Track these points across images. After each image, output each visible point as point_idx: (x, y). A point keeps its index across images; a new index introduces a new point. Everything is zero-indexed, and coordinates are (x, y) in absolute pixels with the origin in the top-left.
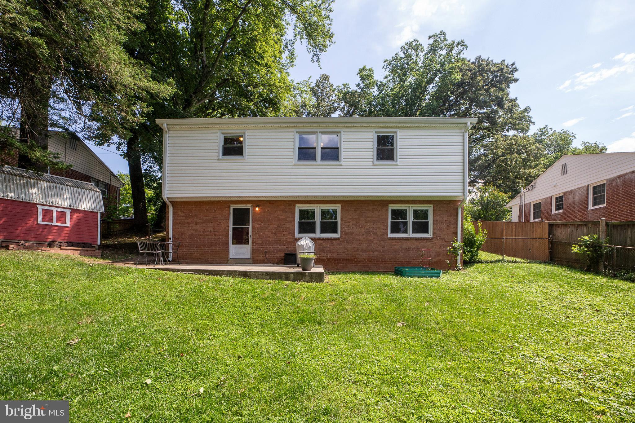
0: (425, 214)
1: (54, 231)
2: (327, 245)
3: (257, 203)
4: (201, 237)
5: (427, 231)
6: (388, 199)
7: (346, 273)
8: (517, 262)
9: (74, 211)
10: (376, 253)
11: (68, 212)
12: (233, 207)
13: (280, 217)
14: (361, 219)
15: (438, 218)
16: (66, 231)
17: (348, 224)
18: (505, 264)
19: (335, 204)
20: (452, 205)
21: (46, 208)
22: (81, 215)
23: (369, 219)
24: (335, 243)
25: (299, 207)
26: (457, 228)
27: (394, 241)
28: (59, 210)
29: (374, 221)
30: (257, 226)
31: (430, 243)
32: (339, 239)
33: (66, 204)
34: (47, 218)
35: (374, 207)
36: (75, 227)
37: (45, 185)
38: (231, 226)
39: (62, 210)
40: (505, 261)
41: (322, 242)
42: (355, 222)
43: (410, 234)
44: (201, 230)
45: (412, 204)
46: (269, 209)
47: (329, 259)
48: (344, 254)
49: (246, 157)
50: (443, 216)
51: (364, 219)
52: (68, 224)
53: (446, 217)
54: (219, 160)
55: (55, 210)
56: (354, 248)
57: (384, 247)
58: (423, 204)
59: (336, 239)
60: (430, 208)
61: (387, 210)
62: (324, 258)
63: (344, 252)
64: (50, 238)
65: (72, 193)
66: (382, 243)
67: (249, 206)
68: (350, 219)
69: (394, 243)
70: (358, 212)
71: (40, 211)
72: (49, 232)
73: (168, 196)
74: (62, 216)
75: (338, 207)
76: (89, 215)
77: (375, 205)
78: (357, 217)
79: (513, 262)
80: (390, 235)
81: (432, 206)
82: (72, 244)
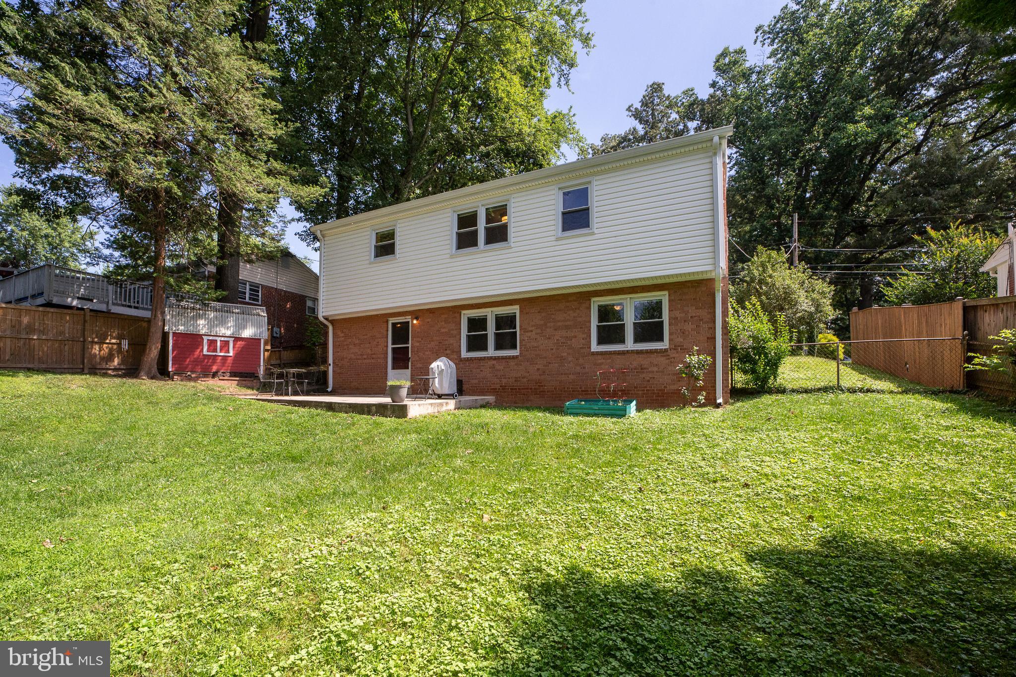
0: (654, 309)
1: (218, 361)
2: (502, 367)
3: (416, 314)
4: (359, 361)
5: (660, 338)
6: (588, 289)
7: (528, 409)
8: (874, 391)
9: (237, 339)
10: (571, 377)
11: (231, 340)
12: (392, 320)
13: (443, 330)
14: (549, 324)
15: (677, 314)
16: (230, 361)
17: (529, 334)
18: (842, 396)
19: (512, 305)
20: (704, 289)
21: (211, 338)
22: (243, 343)
23: (559, 324)
24: (512, 363)
25: (467, 314)
26: (714, 329)
27: (600, 357)
28: (223, 339)
29: (567, 328)
30: (418, 344)
31: (663, 359)
32: (517, 357)
33: (228, 333)
34: (212, 348)
35: (568, 304)
36: (237, 355)
37: (212, 315)
38: (390, 346)
39: (226, 339)
40: (842, 390)
41: (494, 362)
42: (539, 331)
43: (630, 344)
44: (359, 353)
45: (630, 293)
46: (429, 320)
47: (504, 388)
48: (525, 380)
49: (398, 256)
50: (686, 309)
51: (552, 324)
52: (231, 354)
53: (692, 311)
54: (370, 264)
55: (219, 339)
56: (538, 369)
57: (584, 368)
58: (649, 291)
59: (513, 357)
60: (664, 297)
61: (589, 308)
62: (498, 386)
63: (524, 378)
64: (214, 368)
65: (237, 320)
66: (581, 361)
67: (408, 319)
68: (532, 326)
69: (600, 360)
70: (543, 315)
71: (205, 341)
72: (214, 362)
73: (324, 314)
74: (225, 344)
75: (515, 309)
76: (253, 342)
77: (568, 301)
78: (542, 322)
79: (860, 391)
80: (595, 347)
81: (666, 293)
82: (234, 374)
